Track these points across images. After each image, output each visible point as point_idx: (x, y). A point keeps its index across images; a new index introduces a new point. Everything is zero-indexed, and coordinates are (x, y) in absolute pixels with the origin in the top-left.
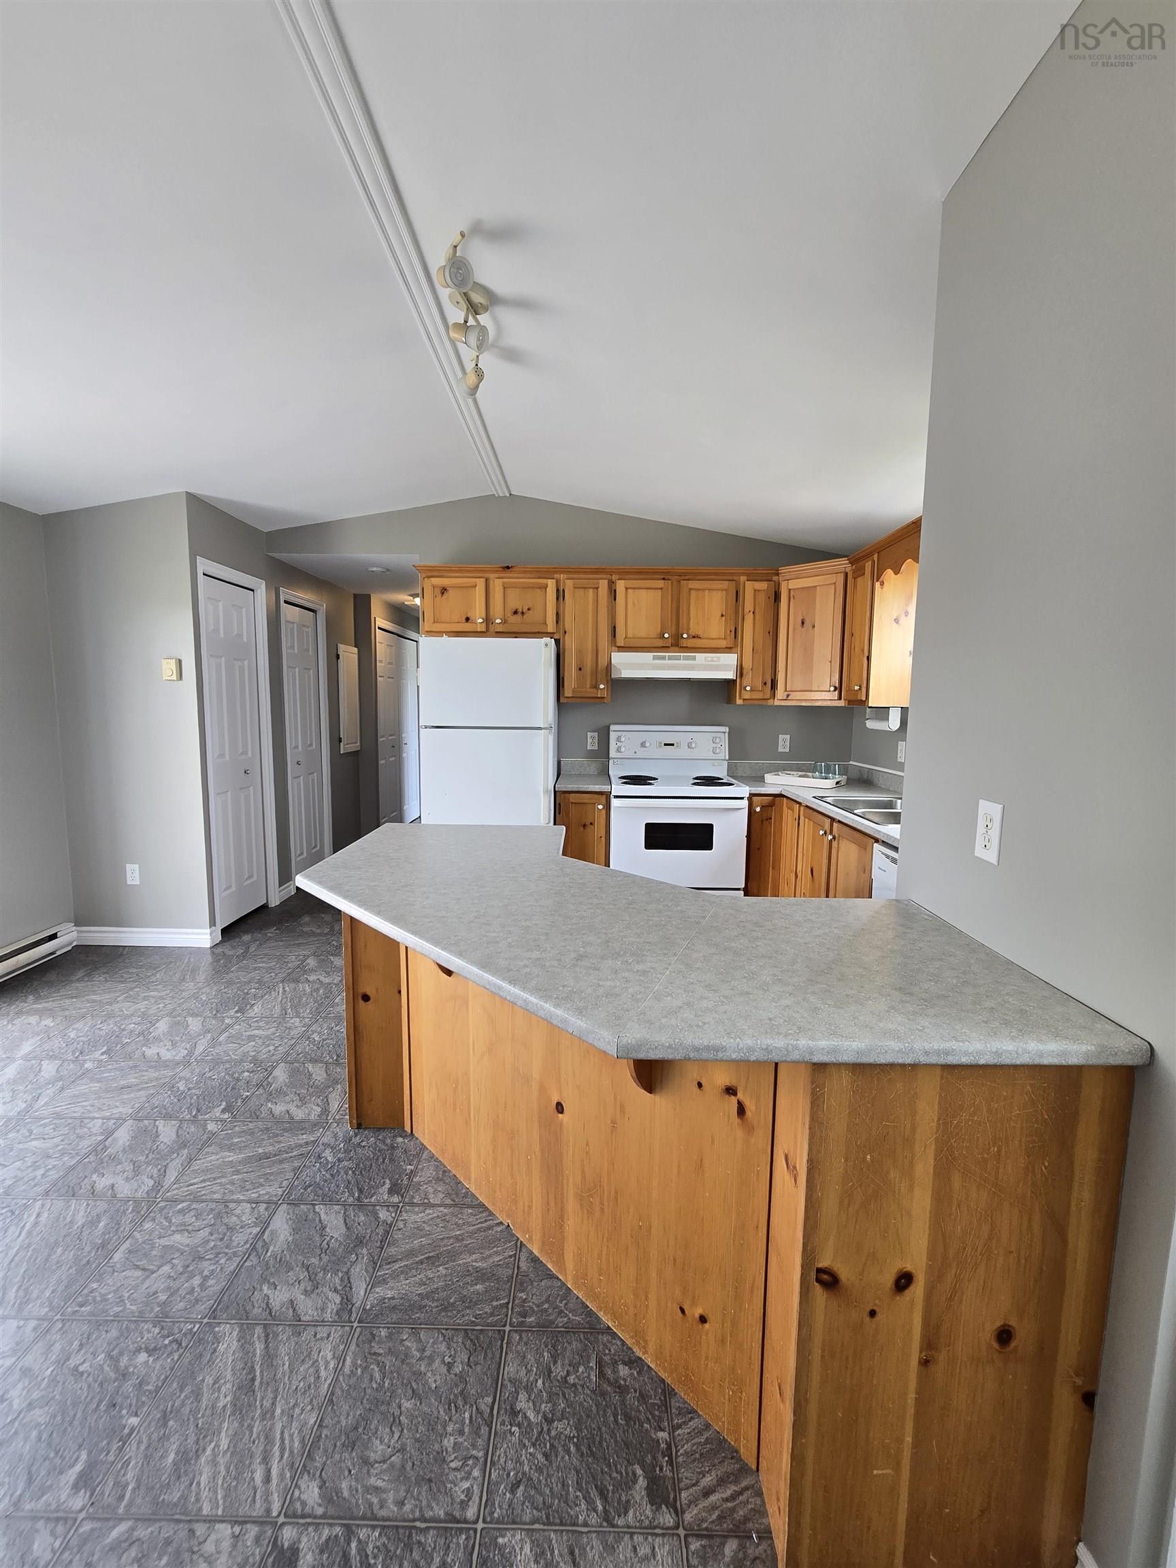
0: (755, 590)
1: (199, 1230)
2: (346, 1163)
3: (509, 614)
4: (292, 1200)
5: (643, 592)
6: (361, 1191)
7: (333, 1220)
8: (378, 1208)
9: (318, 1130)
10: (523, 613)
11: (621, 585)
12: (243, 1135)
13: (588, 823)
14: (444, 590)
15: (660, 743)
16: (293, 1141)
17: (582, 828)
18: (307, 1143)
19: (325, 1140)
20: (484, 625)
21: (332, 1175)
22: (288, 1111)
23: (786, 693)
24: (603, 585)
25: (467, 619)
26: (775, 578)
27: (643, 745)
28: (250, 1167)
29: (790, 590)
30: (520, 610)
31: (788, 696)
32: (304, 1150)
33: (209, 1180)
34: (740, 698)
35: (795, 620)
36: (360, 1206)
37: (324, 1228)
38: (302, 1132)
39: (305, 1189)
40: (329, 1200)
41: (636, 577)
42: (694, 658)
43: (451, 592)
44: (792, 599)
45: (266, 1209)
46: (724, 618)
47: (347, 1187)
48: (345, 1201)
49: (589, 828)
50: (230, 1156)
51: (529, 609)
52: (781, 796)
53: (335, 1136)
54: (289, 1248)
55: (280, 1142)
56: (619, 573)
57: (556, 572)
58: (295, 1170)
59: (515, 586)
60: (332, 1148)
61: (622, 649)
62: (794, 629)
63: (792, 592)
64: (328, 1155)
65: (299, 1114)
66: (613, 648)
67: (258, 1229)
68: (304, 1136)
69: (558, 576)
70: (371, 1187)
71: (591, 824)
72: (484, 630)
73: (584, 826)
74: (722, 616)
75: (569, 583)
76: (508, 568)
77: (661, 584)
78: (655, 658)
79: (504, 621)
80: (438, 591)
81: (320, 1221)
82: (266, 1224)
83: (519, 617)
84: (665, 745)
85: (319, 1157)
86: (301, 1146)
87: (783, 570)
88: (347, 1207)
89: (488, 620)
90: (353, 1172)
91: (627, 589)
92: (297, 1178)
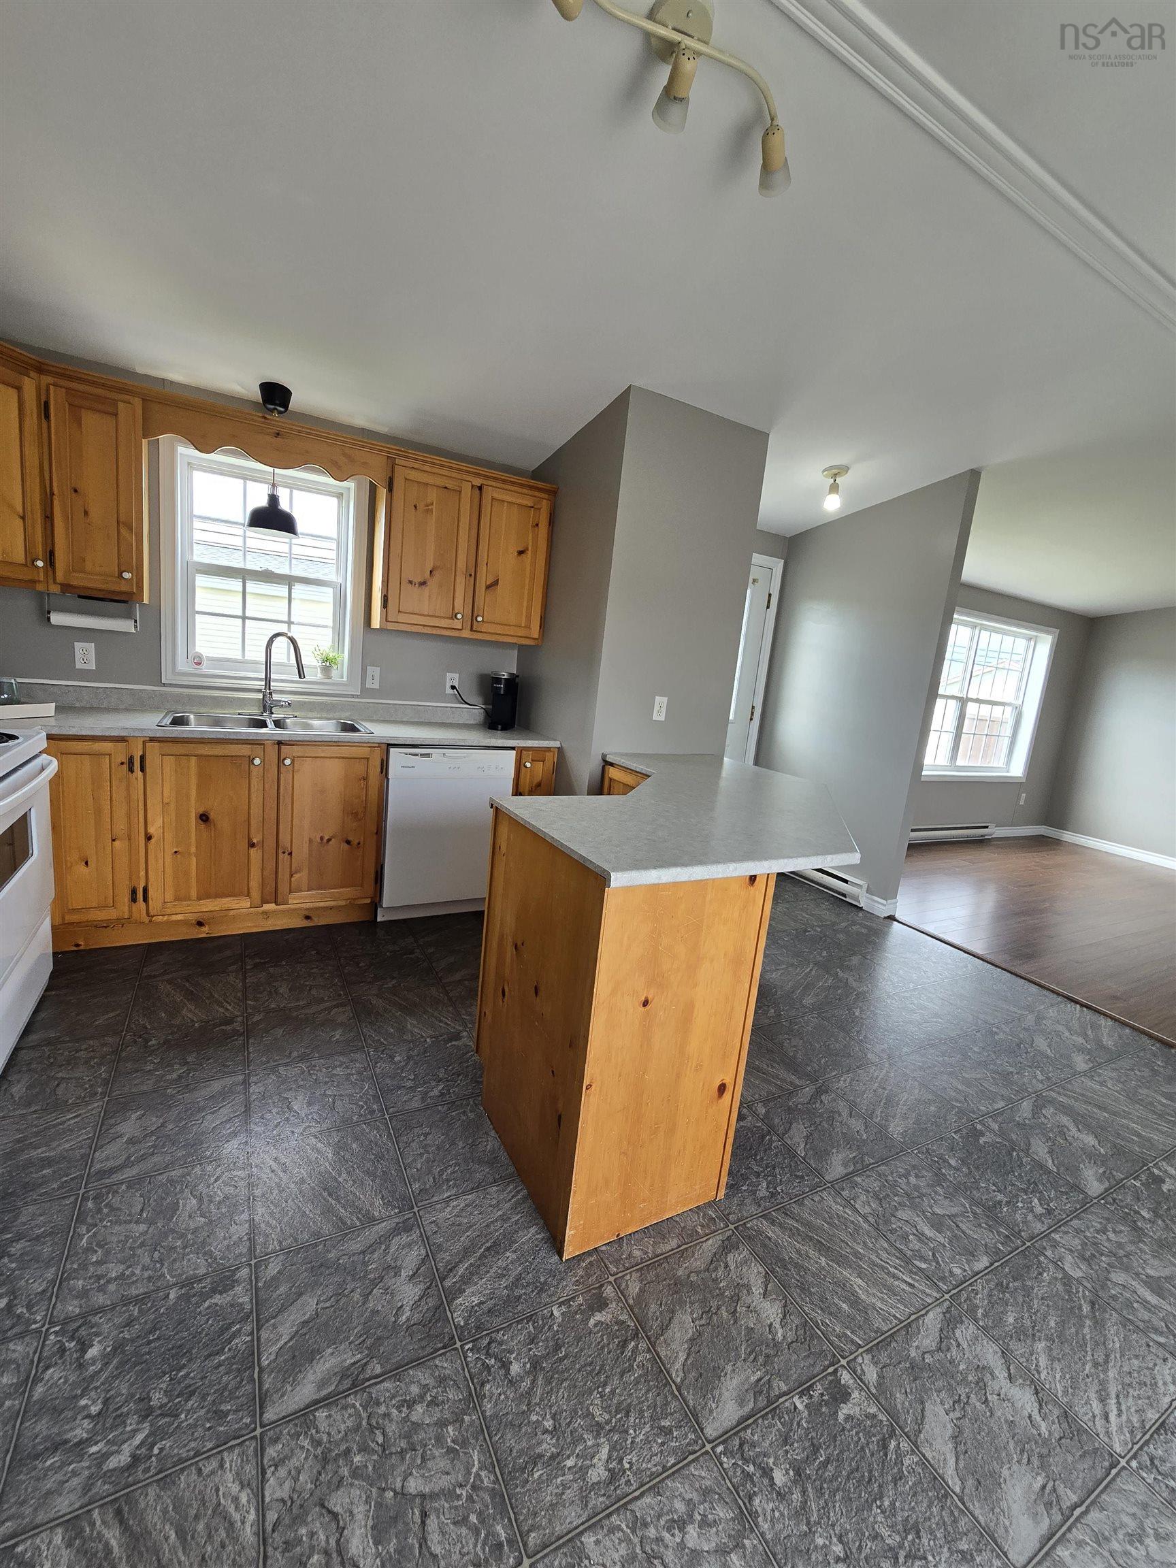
1: (907, 1221)
2: (755, 1168)
4: (819, 1178)
6: (763, 1137)
7: (798, 1135)
8: (761, 1117)
9: (752, 1228)
12: (834, 1310)
16: (784, 1239)
18: (773, 1223)
19: (753, 1209)
21: (774, 1168)
22: (765, 1295)
28: (841, 1248)
32: (780, 1217)
33: (889, 1273)
36: (772, 1128)
37: (807, 1137)
38: (767, 1241)
39: (802, 1177)
40: (790, 1152)
45: (843, 1189)
47: (770, 1148)
48: (779, 1141)
50: (859, 1286)
53: (741, 1204)
54: (839, 1145)
55: (798, 1252)
58: (800, 1203)
60: (754, 1194)
64: (763, 1192)
65: (754, 1275)
67: (855, 1178)
68: (770, 1234)
70: (754, 1134)
81: (806, 1144)
82: (847, 1177)
85: (773, 1195)
86: (781, 1226)
88: (781, 1136)
90: (756, 1155)
92: (803, 1193)
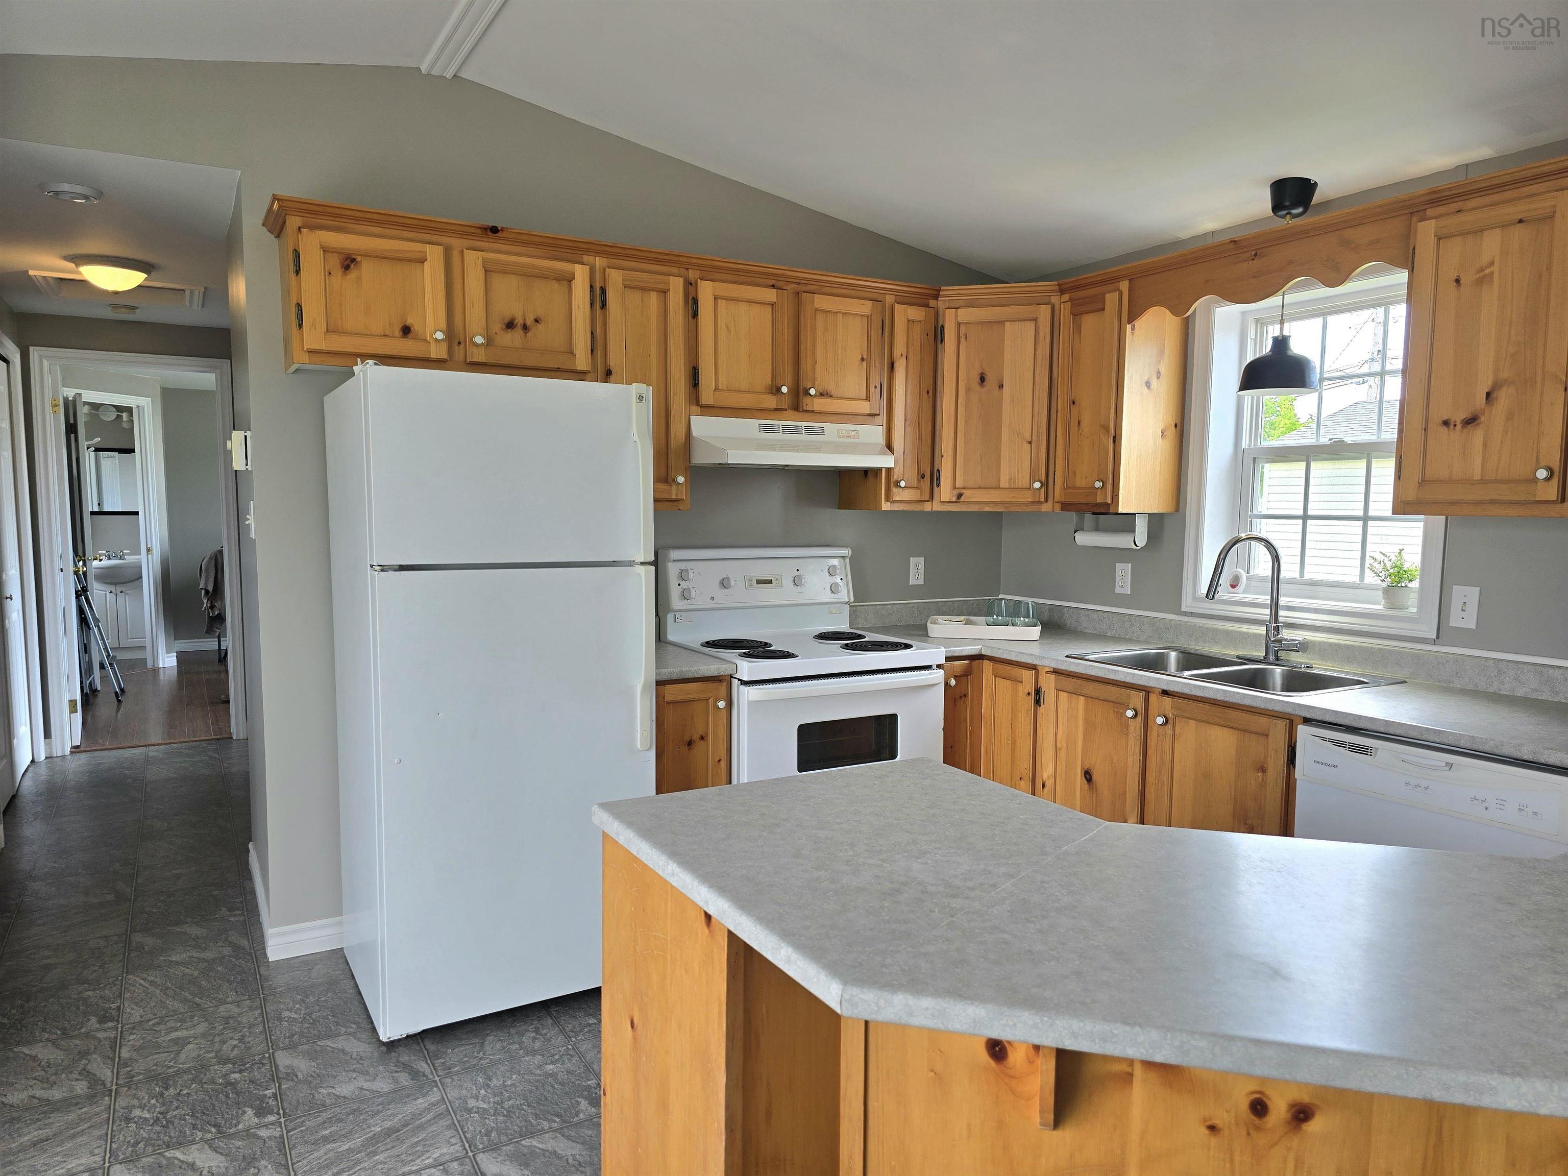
0: (908, 320)
3: (497, 327)
5: (743, 308)
10: (525, 328)
11: (706, 290)
13: (696, 737)
14: (349, 262)
15: (751, 580)
17: (686, 748)
20: (444, 346)
23: (956, 492)
24: (676, 285)
25: (406, 331)
26: (932, 303)
27: (724, 583)
29: (960, 324)
30: (519, 321)
31: (960, 496)
34: (888, 499)
35: (967, 375)
41: (730, 277)
42: (821, 431)
43: (366, 268)
44: (963, 339)
46: (865, 363)
49: (699, 747)
51: (536, 321)
52: (980, 657)
56: (699, 267)
57: (588, 251)
59: (506, 271)
61: (708, 410)
62: (968, 390)
63: (963, 328)
66: (695, 408)
69: (591, 259)
71: (702, 738)
72: (444, 355)
73: (690, 743)
74: (863, 359)
75: (615, 278)
76: (494, 230)
77: (771, 295)
78: (764, 429)
79: (489, 342)
80: (335, 262)
83: (518, 334)
84: (759, 582)
87: (948, 291)
89: (454, 338)
91: (716, 298)
